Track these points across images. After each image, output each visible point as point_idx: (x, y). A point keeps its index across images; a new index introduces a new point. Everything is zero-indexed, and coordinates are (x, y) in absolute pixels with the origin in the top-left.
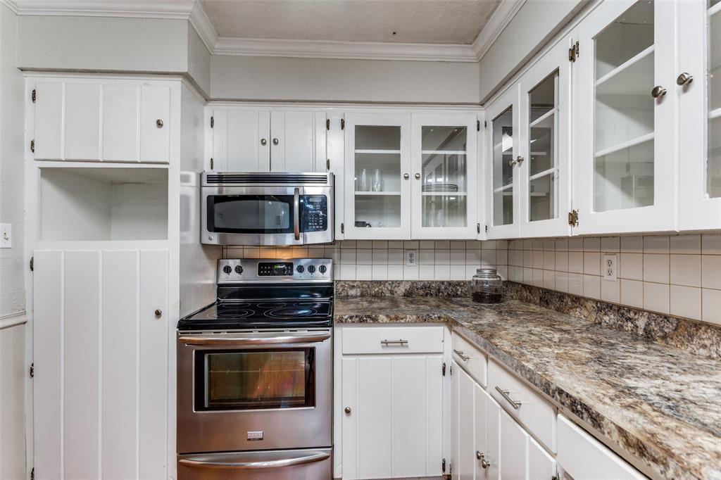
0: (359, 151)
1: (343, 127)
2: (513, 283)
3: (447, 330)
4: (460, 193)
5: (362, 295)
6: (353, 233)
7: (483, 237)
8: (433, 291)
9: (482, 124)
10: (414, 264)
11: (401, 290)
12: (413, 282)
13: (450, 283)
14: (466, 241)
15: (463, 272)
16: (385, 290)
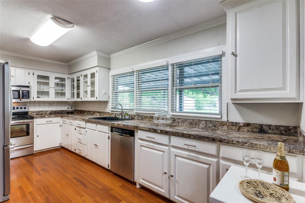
0: (38, 81)
1: (33, 75)
2: (76, 110)
3: (61, 118)
4: (64, 91)
5: (37, 114)
6: (36, 99)
7: (69, 100)
8: (57, 113)
9: (69, 78)
10: (52, 106)
11: (48, 113)
12: (51, 111)
13: (61, 111)
14: (65, 101)
15: (65, 108)
16: (43, 113)
